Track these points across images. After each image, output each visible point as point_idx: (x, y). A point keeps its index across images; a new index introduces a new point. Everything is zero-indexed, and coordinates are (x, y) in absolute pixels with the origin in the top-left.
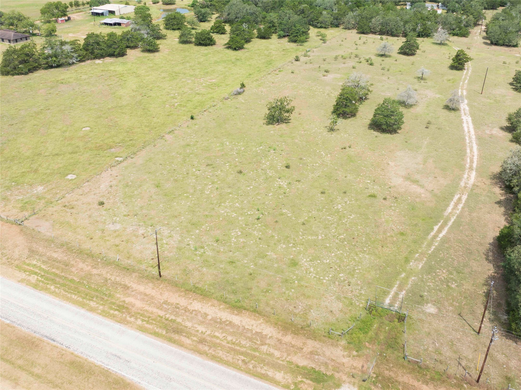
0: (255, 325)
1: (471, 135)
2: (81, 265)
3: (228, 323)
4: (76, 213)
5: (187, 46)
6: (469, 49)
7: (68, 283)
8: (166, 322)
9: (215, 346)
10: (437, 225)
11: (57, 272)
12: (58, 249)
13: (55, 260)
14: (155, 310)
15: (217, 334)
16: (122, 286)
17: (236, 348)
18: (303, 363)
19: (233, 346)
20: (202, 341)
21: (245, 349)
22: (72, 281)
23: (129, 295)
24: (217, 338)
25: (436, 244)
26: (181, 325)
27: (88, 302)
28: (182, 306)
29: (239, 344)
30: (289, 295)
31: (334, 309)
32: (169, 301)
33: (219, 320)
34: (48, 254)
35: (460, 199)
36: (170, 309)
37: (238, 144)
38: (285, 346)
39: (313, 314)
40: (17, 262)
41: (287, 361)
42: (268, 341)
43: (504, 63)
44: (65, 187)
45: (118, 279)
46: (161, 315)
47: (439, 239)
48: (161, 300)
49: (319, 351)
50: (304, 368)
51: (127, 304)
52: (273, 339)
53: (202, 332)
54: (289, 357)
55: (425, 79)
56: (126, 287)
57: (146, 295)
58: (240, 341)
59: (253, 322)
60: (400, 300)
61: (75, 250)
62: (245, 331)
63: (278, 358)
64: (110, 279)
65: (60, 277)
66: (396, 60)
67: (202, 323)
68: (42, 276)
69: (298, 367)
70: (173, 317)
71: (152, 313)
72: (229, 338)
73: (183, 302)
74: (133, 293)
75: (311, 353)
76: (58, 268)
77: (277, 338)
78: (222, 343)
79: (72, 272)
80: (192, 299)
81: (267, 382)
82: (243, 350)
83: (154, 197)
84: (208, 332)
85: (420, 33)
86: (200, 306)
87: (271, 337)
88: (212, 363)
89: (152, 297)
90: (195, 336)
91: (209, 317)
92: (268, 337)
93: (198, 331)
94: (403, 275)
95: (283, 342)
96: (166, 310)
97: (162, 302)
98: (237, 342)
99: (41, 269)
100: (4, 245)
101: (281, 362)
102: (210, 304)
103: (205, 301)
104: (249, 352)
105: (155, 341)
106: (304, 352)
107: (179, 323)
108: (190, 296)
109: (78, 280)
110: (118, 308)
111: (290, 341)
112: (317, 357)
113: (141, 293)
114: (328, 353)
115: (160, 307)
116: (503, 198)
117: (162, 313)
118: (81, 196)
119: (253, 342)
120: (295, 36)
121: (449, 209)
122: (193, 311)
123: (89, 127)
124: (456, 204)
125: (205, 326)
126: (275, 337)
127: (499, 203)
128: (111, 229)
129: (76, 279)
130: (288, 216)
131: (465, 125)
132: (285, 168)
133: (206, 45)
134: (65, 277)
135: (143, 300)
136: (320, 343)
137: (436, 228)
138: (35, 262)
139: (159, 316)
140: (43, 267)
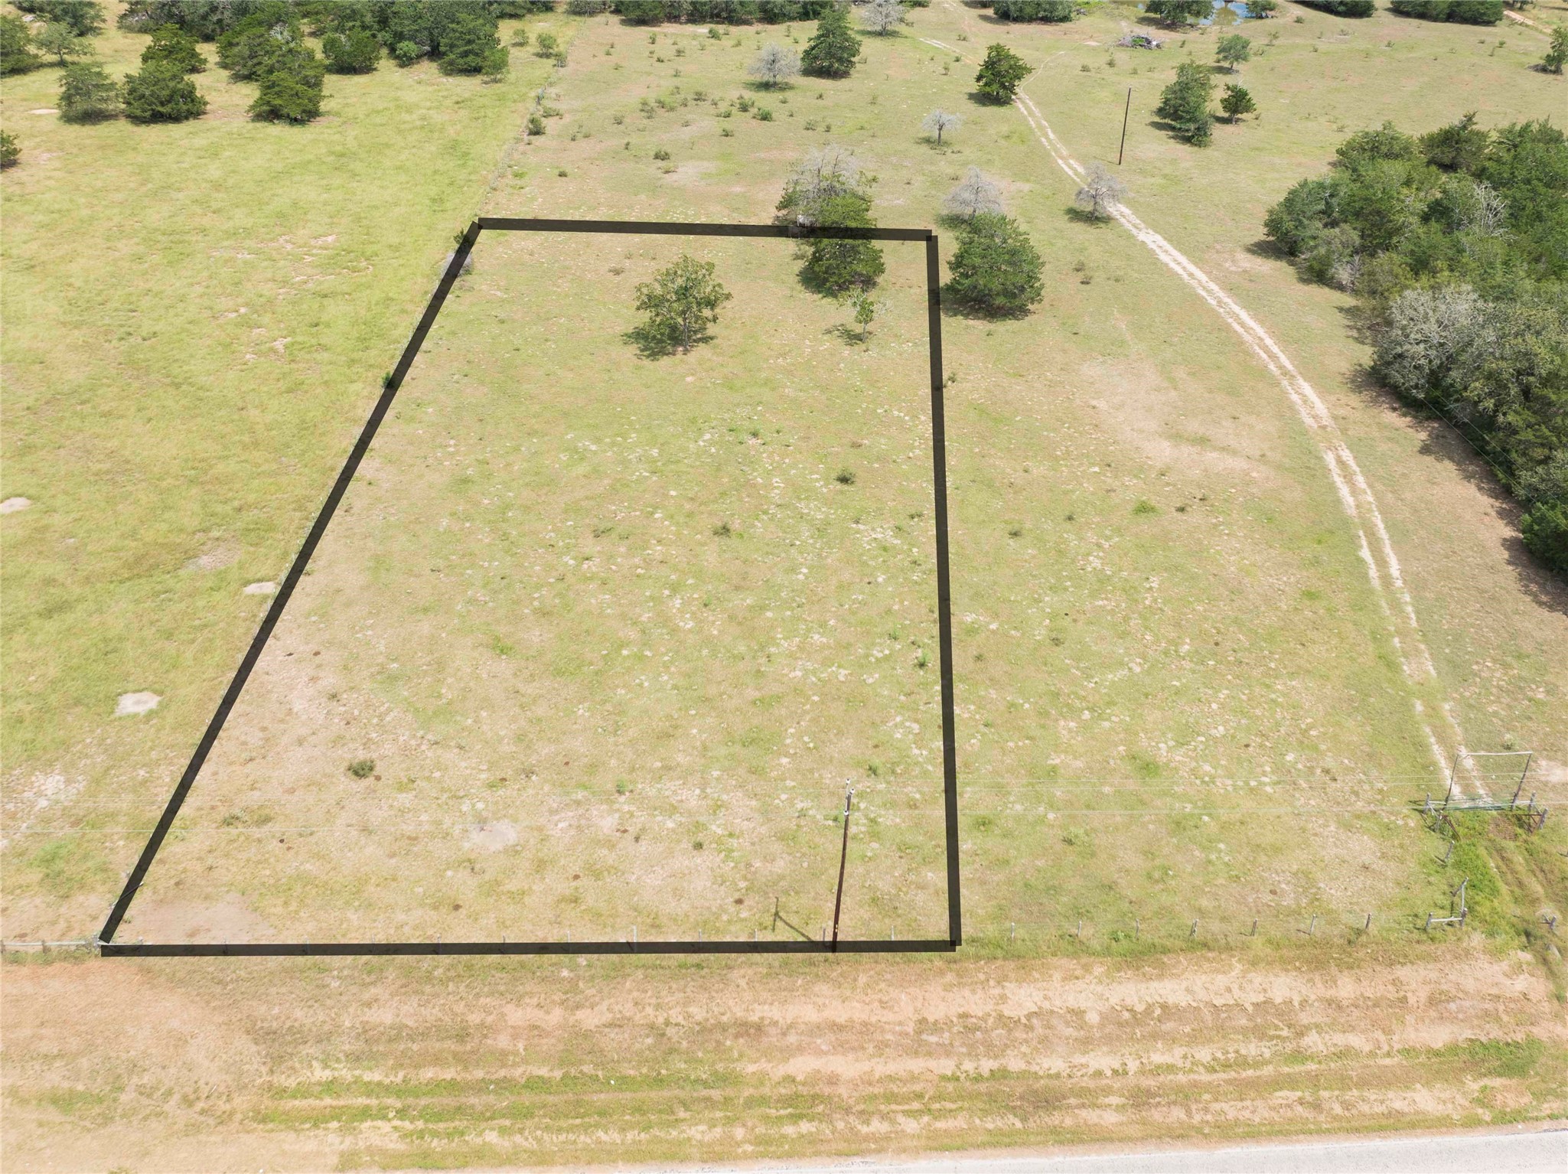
0: (1235, 988)
1: (1206, 285)
2: (516, 1016)
3: (1158, 1012)
4: (301, 835)
5: (103, 129)
6: (964, 39)
7: (527, 1099)
8: (983, 1087)
9: (1185, 1095)
10: (1361, 547)
11: (449, 1074)
12: (373, 990)
13: (398, 1033)
14: (916, 1065)
15: (1158, 1058)
16: (732, 1031)
17: (1244, 1075)
18: (1439, 1036)
19: (1233, 1074)
20: (1140, 1099)
21: (1271, 1068)
22: (534, 1084)
23: (788, 1053)
24: (1171, 1068)
25: (1407, 598)
26: (1036, 1076)
27: (674, 1133)
28: (983, 1019)
29: (1243, 1062)
30: (1227, 864)
31: (1367, 859)
32: (931, 1019)
33: (1126, 1015)
34: (347, 1024)
35: (1340, 462)
36: (957, 1044)
37: (625, 439)
38: (1356, 1013)
39: (1332, 891)
40: (241, 1102)
41: (1398, 1051)
42: (1304, 1019)
43: (1085, 69)
44: (152, 749)
45: (698, 1013)
46: (949, 1073)
47: (1399, 583)
48: (900, 1023)
49: (1444, 987)
50: (1453, 1049)
51: (804, 1084)
52: (1312, 1005)
53: (1115, 1072)
54: (1396, 1038)
55: (947, 144)
56: (752, 1031)
57: (836, 1027)
58: (1237, 1052)
59: (1221, 980)
60: (1475, 773)
61: (441, 970)
62: (1224, 1015)
63: (1372, 1054)
64: (667, 1023)
65: (480, 1087)
66: (821, 96)
67: (1086, 1043)
68: (402, 1113)
69: (1437, 1054)
70: (987, 1065)
71: (913, 1078)
72: (1204, 1054)
73: (976, 1003)
74: (792, 1039)
75: (1432, 1001)
76: (437, 1060)
77: (1320, 999)
78: (1196, 1077)
79: (504, 1054)
80: (992, 983)
81: (1419, 1131)
82: (1268, 1071)
83: (530, 690)
84: (1133, 1066)
85: (809, 7)
86: (1038, 997)
87: (1304, 1003)
88: (1239, 1150)
89: (866, 1028)
90: (1107, 1091)
91: (1093, 1018)
92: (1296, 1004)
93: (1099, 1074)
94: (1419, 707)
95: (1345, 1003)
96: (947, 1051)
97: (910, 1028)
98: (1232, 1056)
99: (370, 1089)
100: (124, 1056)
101: (1388, 1061)
102: (1057, 976)
103: (1037, 975)
104: (1286, 1070)
105: (1020, 1161)
106: (1415, 1005)
107: (1022, 1075)
108: (982, 977)
109: (558, 1074)
110: (790, 1110)
111: (1358, 993)
112: (1453, 1006)
113: (816, 1030)
114: (1470, 985)
115: (916, 1047)
116: (1423, 435)
117: (946, 1066)
118: (250, 765)
119: (1272, 1038)
120: (465, 54)
121: (1349, 500)
122: (1029, 1016)
123: (20, 496)
124: (1348, 478)
125: (1105, 1049)
126: (1313, 997)
127: (1425, 450)
128: (492, 849)
129: (544, 1072)
130: (993, 632)
131: (1163, 257)
132: (839, 486)
133: (175, 118)
134: (497, 1082)
135: (841, 1048)
136: (1429, 967)
137: (1365, 553)
138: (321, 1074)
139: (944, 1078)
140: (375, 1076)
